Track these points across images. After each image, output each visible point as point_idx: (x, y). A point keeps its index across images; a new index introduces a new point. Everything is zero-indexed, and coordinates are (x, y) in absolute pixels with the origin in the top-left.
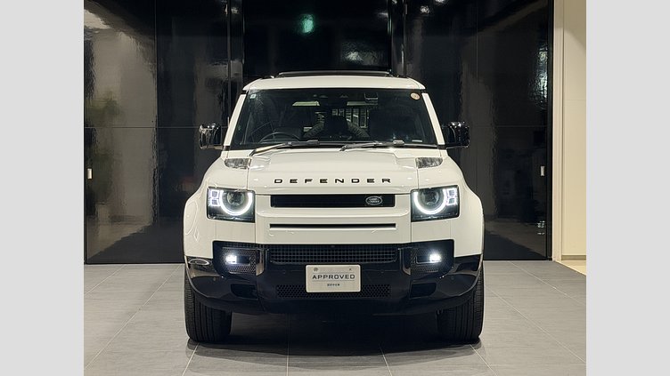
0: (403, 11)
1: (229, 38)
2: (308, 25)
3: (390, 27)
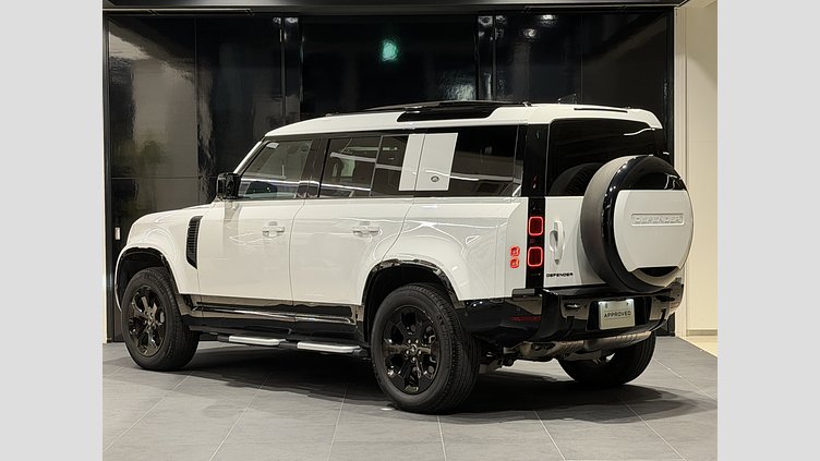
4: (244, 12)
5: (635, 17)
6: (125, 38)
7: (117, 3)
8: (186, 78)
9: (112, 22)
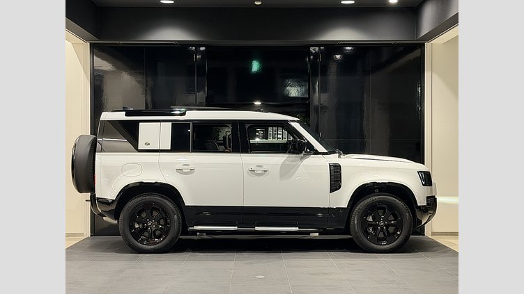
0: (318, 58)
1: (196, 77)
2: (255, 66)
4: (173, 44)
5: (402, 49)
6: (103, 59)
7: (99, 38)
8: (139, 82)
9: (96, 49)
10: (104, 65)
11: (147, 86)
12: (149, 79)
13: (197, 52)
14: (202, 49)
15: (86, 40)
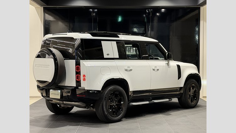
0: (150, 15)
1: (93, 24)
2: (120, 19)
3: (146, 20)
4: (82, 8)
5: (189, 10)
7: (48, 4)
8: (66, 26)
9: (46, 10)
10: (50, 18)
11: (70, 27)
12: (71, 24)
13: (93, 12)
14: (96, 10)
15: (41, 5)
